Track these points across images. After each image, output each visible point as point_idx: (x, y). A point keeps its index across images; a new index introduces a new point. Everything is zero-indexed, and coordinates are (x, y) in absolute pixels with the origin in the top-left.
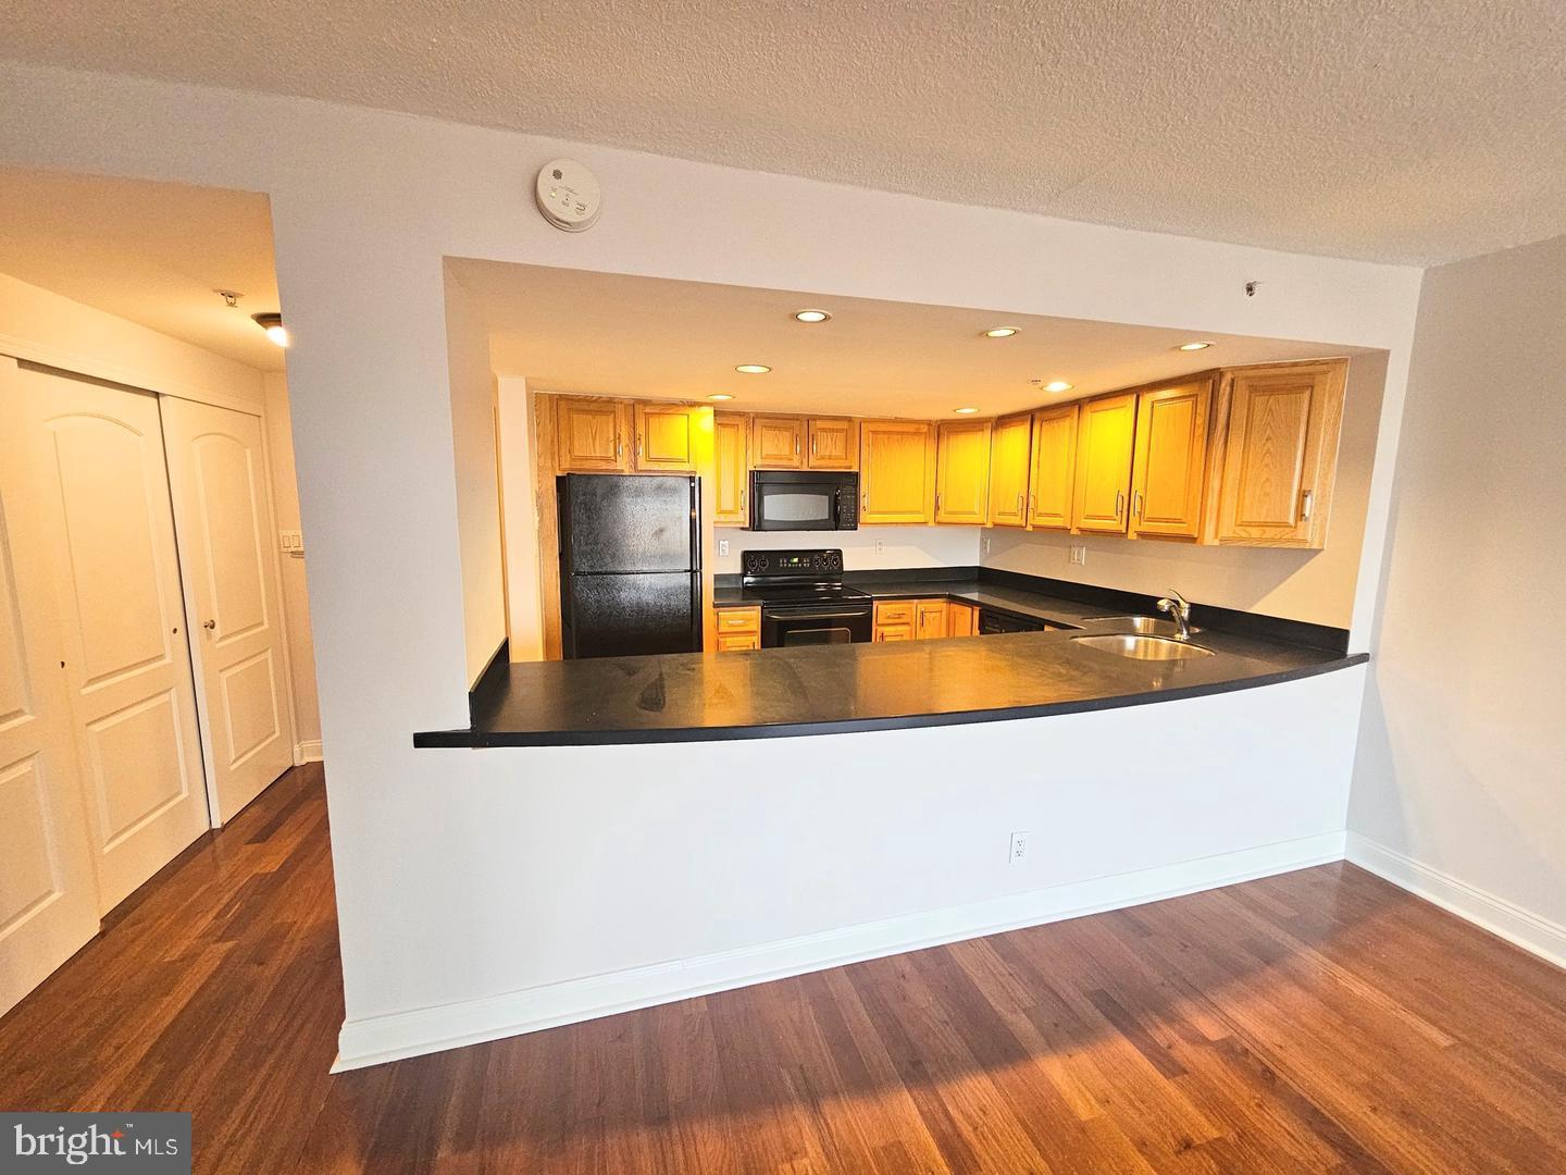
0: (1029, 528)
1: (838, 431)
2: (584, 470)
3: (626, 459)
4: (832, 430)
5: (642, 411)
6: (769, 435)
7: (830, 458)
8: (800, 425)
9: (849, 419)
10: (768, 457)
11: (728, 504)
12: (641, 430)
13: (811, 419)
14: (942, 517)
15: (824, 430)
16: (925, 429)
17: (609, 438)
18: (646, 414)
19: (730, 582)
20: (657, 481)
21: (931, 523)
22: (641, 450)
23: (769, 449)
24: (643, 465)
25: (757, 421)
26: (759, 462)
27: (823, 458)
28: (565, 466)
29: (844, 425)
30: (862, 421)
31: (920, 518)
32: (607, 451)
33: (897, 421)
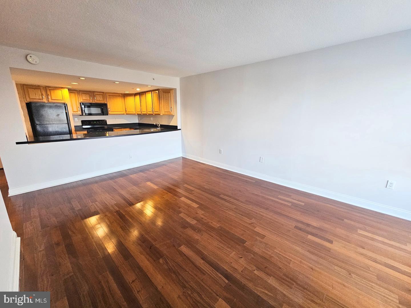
0: (142, 114)
1: (101, 95)
2: (34, 101)
3: (45, 99)
4: (100, 95)
5: (48, 89)
6: (84, 95)
7: (100, 100)
8: (91, 93)
9: (103, 93)
10: (84, 100)
11: (75, 110)
12: (49, 93)
13: (94, 92)
14: (127, 113)
15: (97, 94)
16: (121, 95)
17: (39, 94)
18: (49, 89)
19: (79, 127)
20: (55, 104)
21: (125, 114)
22: (50, 97)
23: (84, 98)
24: (50, 100)
25: (80, 92)
26: (82, 101)
27: (98, 100)
28: (28, 100)
29: (102, 94)
30: (106, 93)
31: (123, 113)
32: (40, 97)
33: (114, 93)
